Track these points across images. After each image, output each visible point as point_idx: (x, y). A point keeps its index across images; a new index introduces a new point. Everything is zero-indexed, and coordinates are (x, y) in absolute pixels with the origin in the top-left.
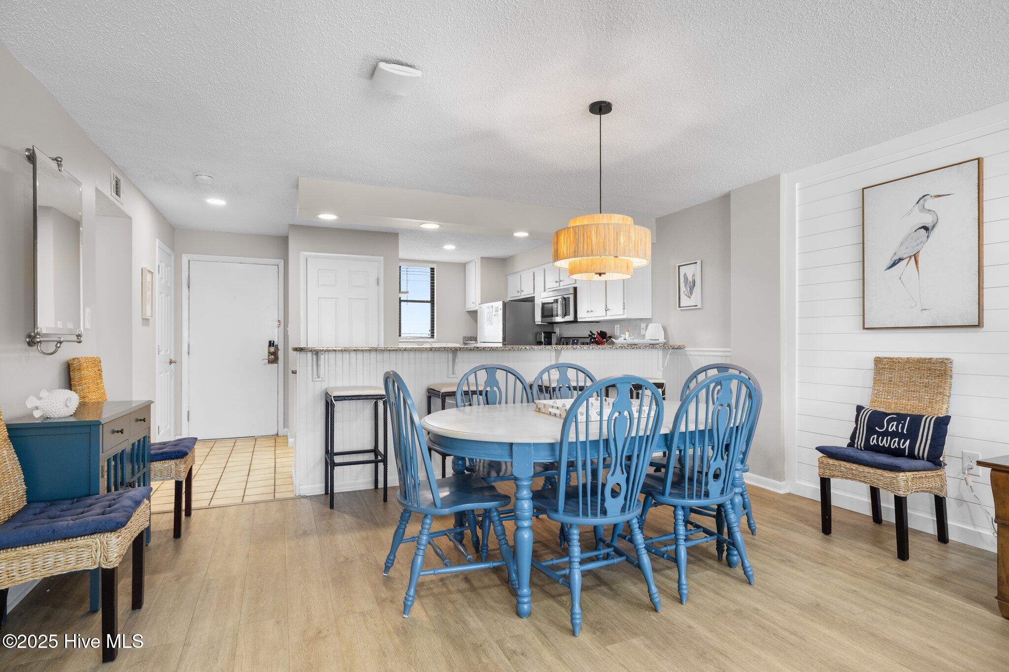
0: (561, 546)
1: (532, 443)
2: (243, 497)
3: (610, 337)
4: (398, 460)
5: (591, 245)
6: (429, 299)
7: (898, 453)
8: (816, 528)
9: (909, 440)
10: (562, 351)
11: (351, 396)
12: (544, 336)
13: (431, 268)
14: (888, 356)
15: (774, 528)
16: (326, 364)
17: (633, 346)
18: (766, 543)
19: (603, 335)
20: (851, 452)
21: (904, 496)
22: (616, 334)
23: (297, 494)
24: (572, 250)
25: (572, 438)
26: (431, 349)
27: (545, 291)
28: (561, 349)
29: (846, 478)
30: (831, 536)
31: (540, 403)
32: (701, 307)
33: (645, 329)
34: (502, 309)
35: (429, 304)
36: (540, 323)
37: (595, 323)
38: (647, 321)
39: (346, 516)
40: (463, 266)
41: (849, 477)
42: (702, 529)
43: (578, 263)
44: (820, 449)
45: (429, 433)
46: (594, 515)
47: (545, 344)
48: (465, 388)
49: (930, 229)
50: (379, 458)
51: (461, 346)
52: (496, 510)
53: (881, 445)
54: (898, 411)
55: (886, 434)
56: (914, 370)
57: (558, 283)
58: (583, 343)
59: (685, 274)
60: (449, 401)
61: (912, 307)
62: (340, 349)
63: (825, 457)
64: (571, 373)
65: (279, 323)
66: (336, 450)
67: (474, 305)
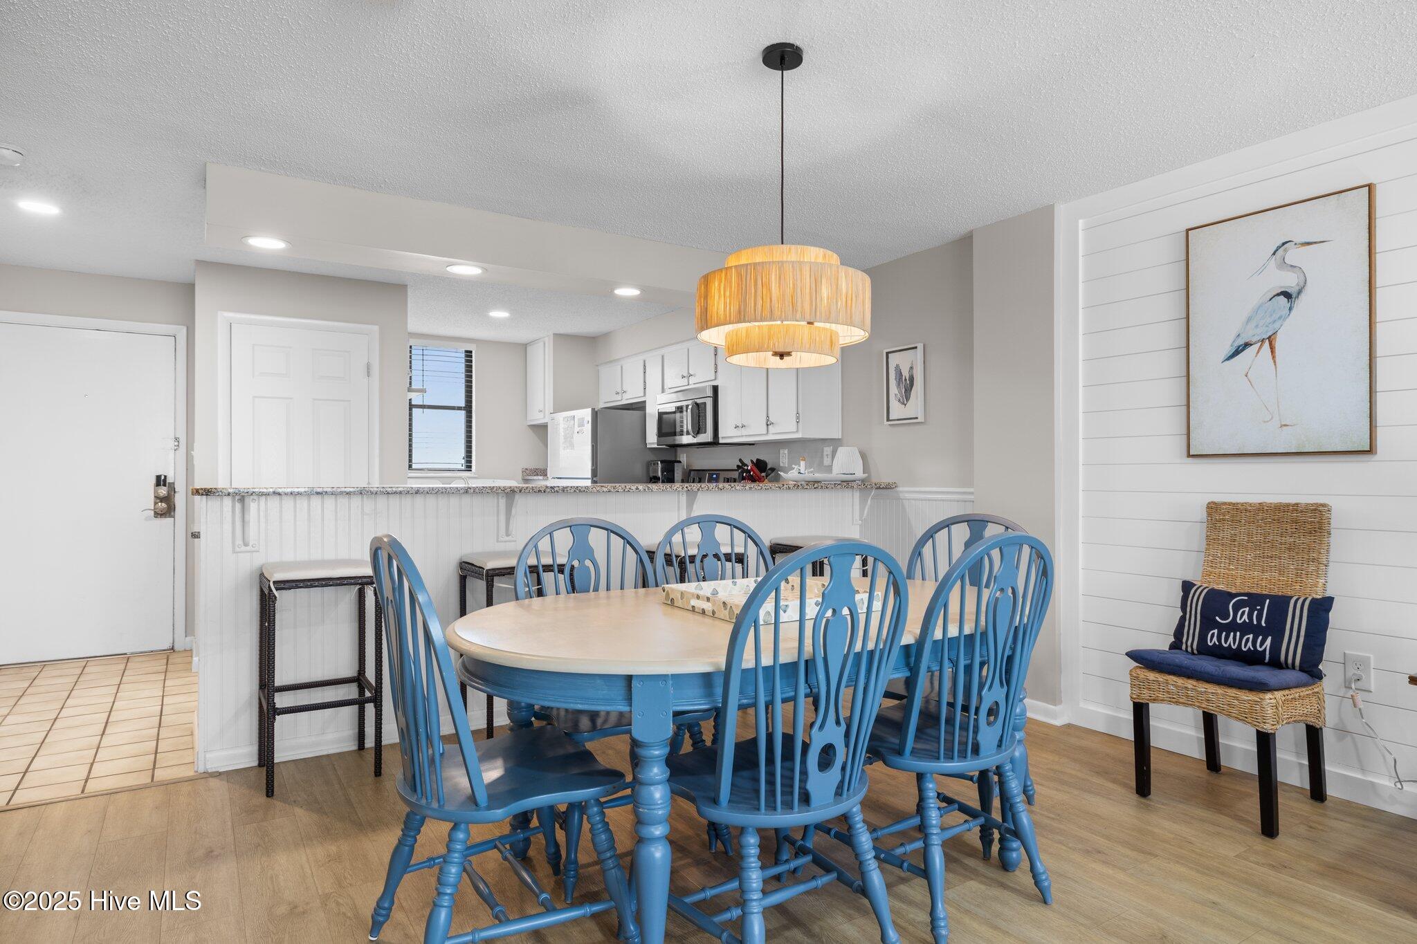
0: (710, 848)
1: (670, 673)
2: (86, 782)
3: (773, 470)
4: (400, 713)
5: (769, 300)
6: (463, 404)
7: (1253, 658)
8: (1125, 786)
9: (1270, 638)
10: (699, 493)
11: (309, 580)
12: (662, 468)
13: (466, 351)
14: (1229, 501)
15: (1060, 790)
16: (262, 520)
17: (815, 484)
18: (1053, 819)
19: (761, 465)
20: (1179, 658)
21: (1273, 732)
22: (781, 465)
23: (201, 770)
24: (734, 309)
25: (748, 661)
26: (466, 491)
27: (663, 392)
28: (698, 490)
29: (1177, 703)
30: (1150, 800)
31: (673, 590)
32: (923, 421)
33: (830, 456)
34: (590, 422)
35: (463, 413)
36: (656, 446)
37: (749, 446)
38: (835, 443)
39: (299, 811)
40: (523, 348)
41: (1181, 700)
42: (956, 806)
43: (744, 332)
44: (1133, 655)
45: (461, 655)
46: (788, 806)
47: (663, 482)
48: (532, 561)
49: (1294, 296)
50: (368, 694)
51: (521, 485)
52: (597, 800)
53: (1225, 645)
54: (1247, 590)
55: (1233, 627)
56: (1270, 522)
57: (686, 380)
58: (728, 479)
59: (898, 366)
60: (500, 584)
61: (1265, 422)
62: (289, 490)
63: (1141, 668)
64: (722, 532)
65: (176, 444)
66: (278, 682)
67: (541, 415)
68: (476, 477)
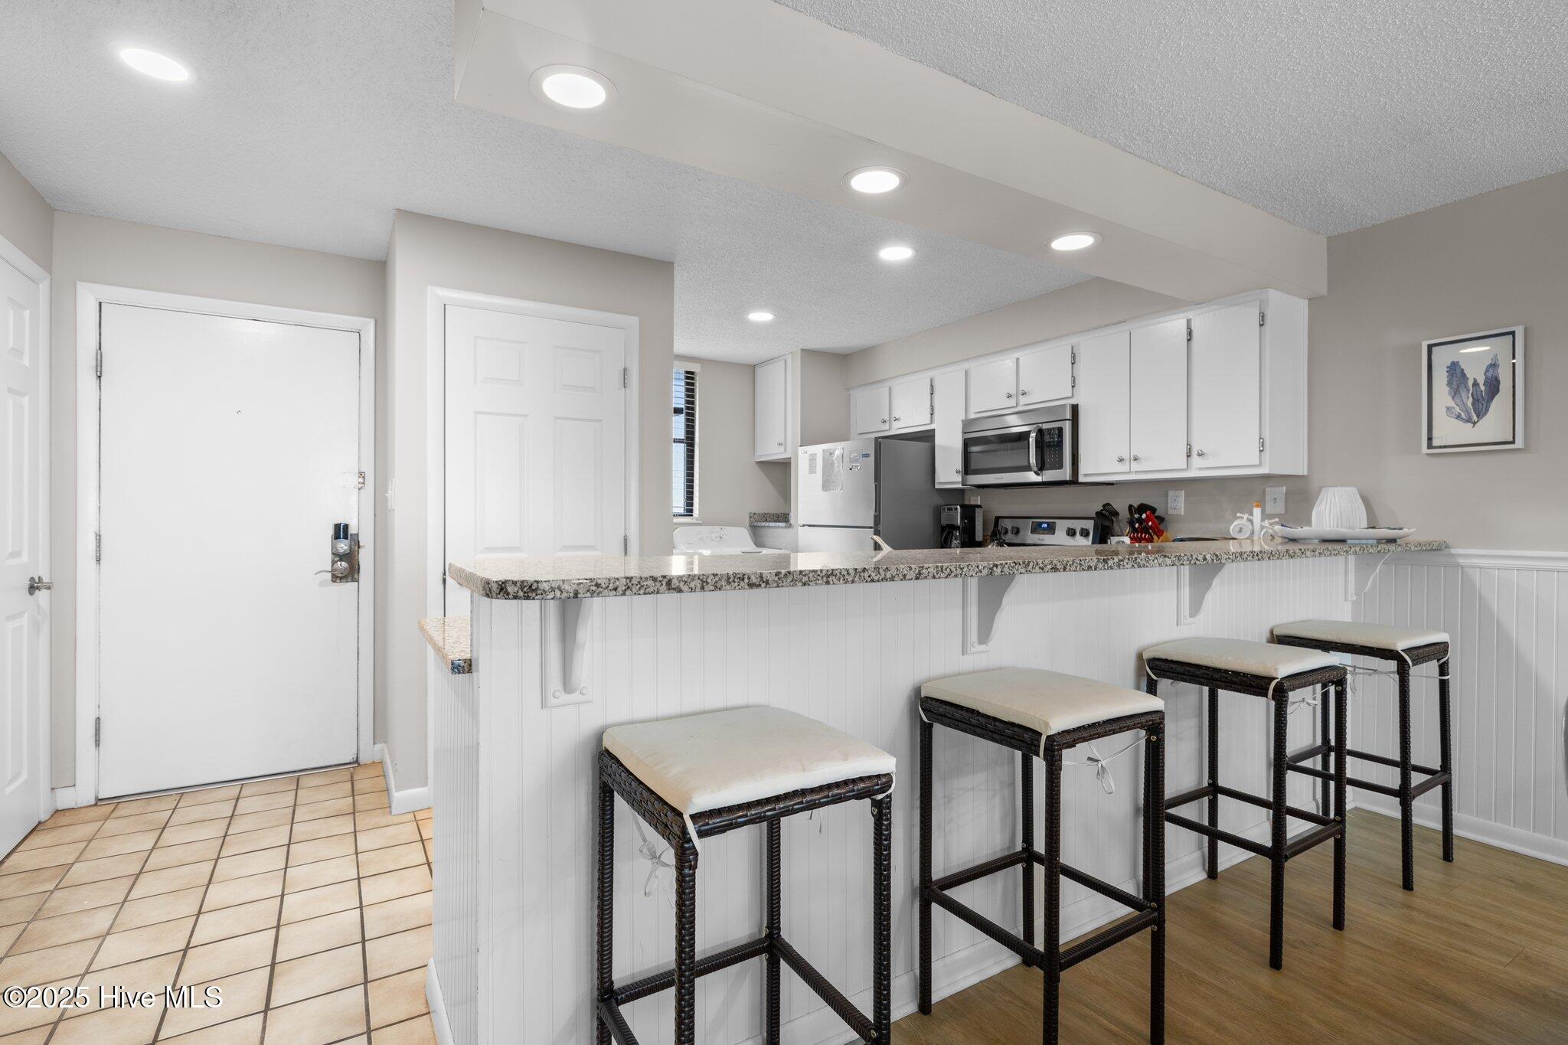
6: (683, 436)
12: (962, 514)
13: (687, 372)
19: (1141, 513)
32: (1522, 447)
34: (872, 456)
35: (683, 447)
36: (955, 486)
40: (750, 370)
57: (1013, 400)
59: (1457, 364)
65: (360, 480)
67: (782, 449)
68: (700, 524)
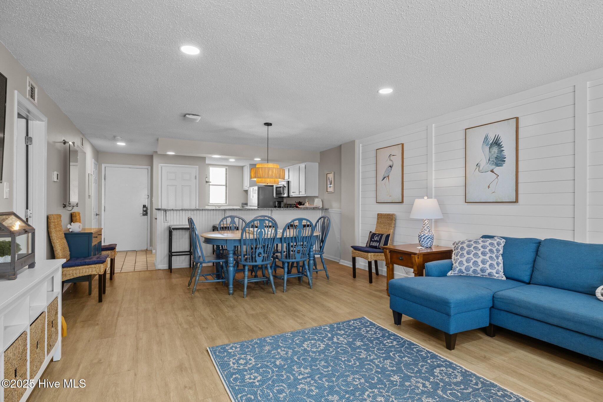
2: (134, 270)
7: (376, 247)
8: (351, 276)
9: (379, 243)
11: (179, 228)
12: (278, 204)
13: (226, 169)
14: (382, 213)
16: (170, 215)
17: (311, 208)
20: (366, 248)
23: (157, 269)
25: (244, 238)
29: (361, 257)
30: (355, 279)
32: (334, 192)
33: (313, 201)
34: (257, 190)
35: (225, 187)
36: (276, 197)
39: (176, 274)
44: (353, 247)
47: (278, 207)
48: (222, 226)
49: (392, 167)
53: (372, 245)
54: (378, 233)
55: (374, 241)
56: (386, 218)
59: (329, 177)
63: (354, 250)
65: (148, 197)
66: (173, 251)
67: (246, 188)
68: (227, 206)
